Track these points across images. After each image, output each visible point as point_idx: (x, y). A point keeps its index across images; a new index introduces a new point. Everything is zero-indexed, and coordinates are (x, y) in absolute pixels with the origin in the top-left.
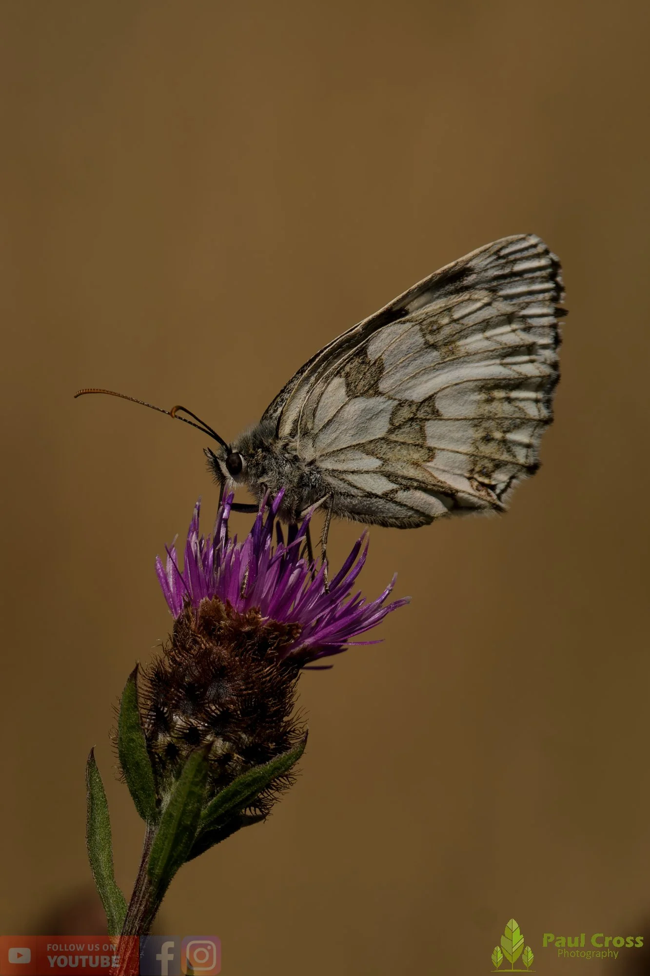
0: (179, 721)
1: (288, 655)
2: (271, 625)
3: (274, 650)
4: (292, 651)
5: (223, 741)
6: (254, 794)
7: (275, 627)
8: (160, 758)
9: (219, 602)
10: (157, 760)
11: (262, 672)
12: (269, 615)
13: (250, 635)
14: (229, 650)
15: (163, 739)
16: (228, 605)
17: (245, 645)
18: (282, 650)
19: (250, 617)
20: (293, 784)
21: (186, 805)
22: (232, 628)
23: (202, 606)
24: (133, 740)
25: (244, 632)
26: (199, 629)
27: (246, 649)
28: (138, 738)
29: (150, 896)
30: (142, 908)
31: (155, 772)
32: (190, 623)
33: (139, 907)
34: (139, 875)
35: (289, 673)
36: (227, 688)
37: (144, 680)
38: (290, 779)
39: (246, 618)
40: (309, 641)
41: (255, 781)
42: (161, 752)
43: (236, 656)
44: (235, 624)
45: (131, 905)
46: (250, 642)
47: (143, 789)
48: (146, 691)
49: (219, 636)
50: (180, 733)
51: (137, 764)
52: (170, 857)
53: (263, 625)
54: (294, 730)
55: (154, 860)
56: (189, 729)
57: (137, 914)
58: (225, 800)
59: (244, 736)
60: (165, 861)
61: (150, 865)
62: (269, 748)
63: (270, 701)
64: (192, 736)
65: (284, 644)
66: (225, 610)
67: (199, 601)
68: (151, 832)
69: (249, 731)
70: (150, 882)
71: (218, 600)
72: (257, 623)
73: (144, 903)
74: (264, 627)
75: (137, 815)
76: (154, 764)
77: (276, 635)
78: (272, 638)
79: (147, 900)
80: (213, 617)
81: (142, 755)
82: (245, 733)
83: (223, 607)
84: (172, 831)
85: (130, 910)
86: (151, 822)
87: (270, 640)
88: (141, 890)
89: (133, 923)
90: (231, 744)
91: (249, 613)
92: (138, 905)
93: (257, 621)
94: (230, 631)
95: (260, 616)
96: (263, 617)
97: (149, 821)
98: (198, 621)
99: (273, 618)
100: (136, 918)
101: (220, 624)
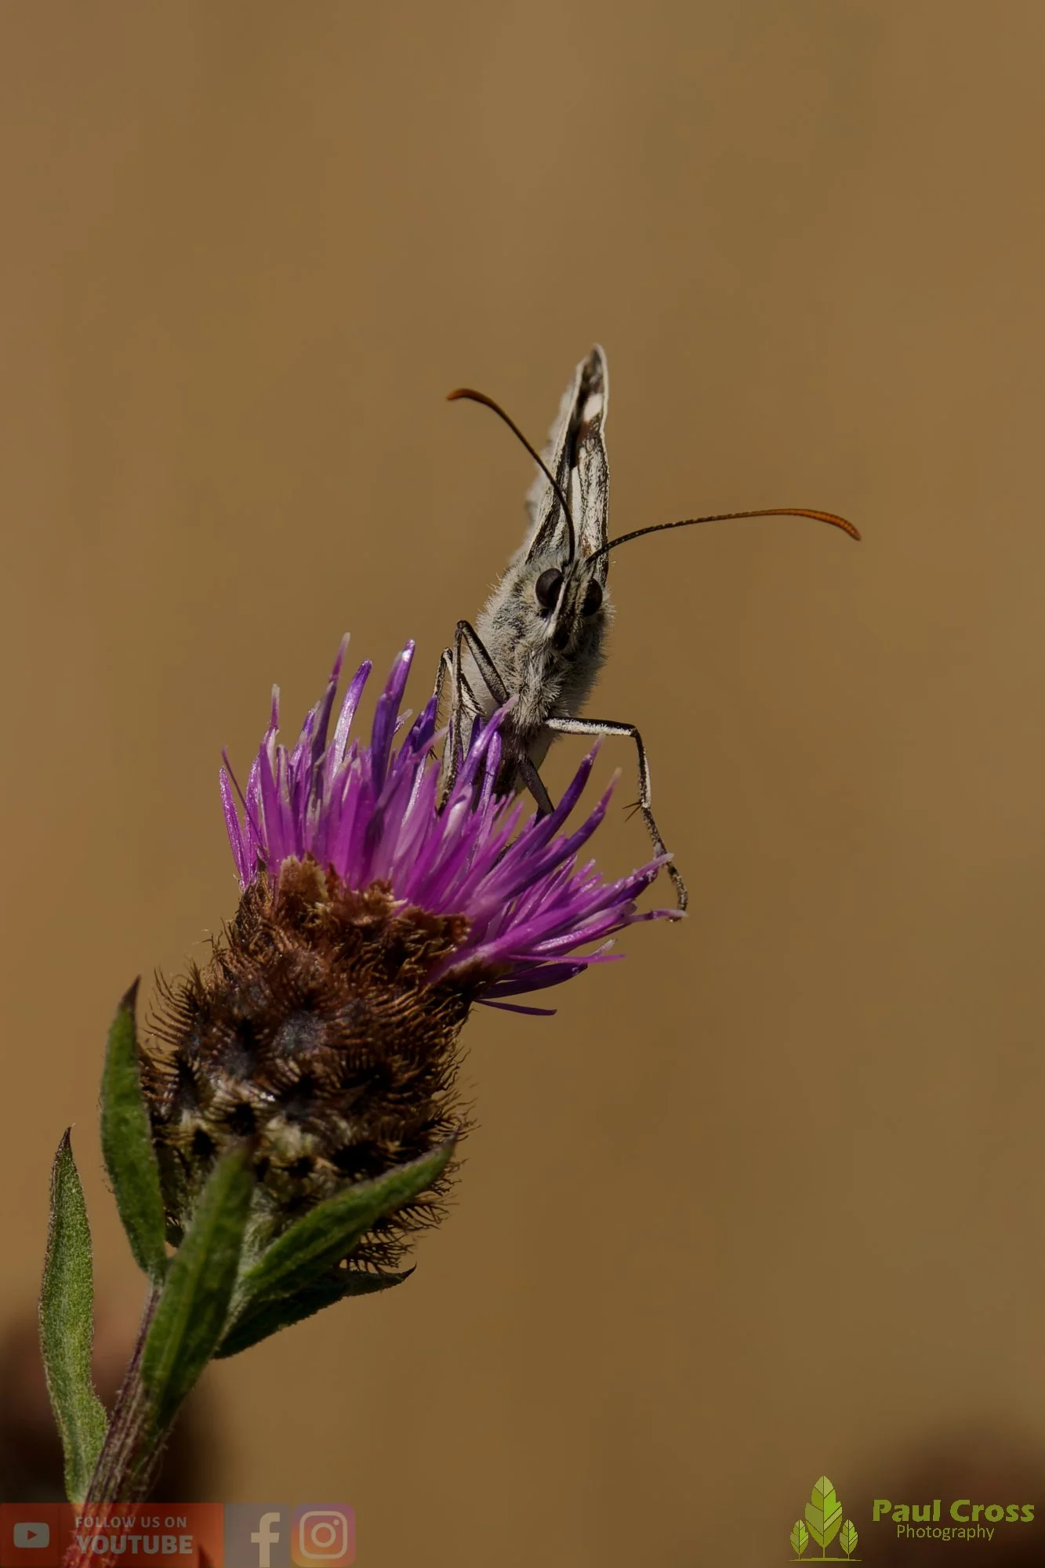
0: (222, 1089)
1: (445, 974)
2: (411, 916)
3: (416, 962)
4: (452, 967)
5: (302, 1132)
6: (351, 1237)
7: (419, 920)
8: (181, 1156)
9: (316, 865)
10: (177, 1160)
11: (390, 1005)
12: (408, 896)
13: (369, 932)
14: (330, 959)
15: (189, 1121)
16: (333, 874)
17: (359, 952)
18: (432, 964)
19: (372, 898)
20: (440, 1220)
21: (210, 1251)
22: (337, 916)
23: (285, 871)
24: (125, 1121)
25: (357, 927)
26: (277, 915)
27: (360, 958)
28: (135, 1118)
29: (144, 1421)
30: (130, 1441)
31: (169, 1183)
32: (263, 901)
33: (125, 1439)
34: (129, 1377)
35: (446, 1008)
36: (316, 1031)
37: (168, 1005)
38: (435, 1211)
39: (363, 899)
40: (485, 951)
41: (353, 1212)
42: (183, 1145)
43: (343, 970)
44: (342, 909)
45: (111, 1435)
46: (369, 945)
47: (143, 1214)
48: (171, 1027)
49: (311, 931)
50: (221, 1113)
51: (132, 1169)
52: (183, 1349)
53: (397, 913)
54: (450, 1118)
55: (154, 1356)
56: (237, 1106)
57: (119, 1453)
58: (297, 1244)
59: (343, 1124)
60: (174, 1356)
61: (146, 1361)
62: (386, 1150)
63: (395, 1061)
64: (242, 1120)
65: (437, 953)
66: (327, 882)
67: (280, 862)
68: (155, 1297)
69: (354, 1113)
70: (147, 1393)
71: (313, 862)
72: (385, 910)
73: (134, 1431)
74: (398, 918)
75: (132, 1263)
76: (166, 1169)
77: (422, 935)
78: (414, 941)
79: (140, 1428)
80: (303, 894)
81: (143, 1148)
82: (346, 1117)
83: (322, 876)
84: (186, 1298)
85: (108, 1444)
86: (156, 1277)
87: (409, 944)
88: (130, 1407)
89: (112, 1469)
90: (317, 1139)
91: (370, 890)
92: (123, 1436)
93: (385, 907)
94: (332, 922)
95: (391, 897)
96: (397, 899)
97: (153, 1276)
98: (277, 898)
99: (415, 903)
100: (118, 1460)
101: (314, 907)
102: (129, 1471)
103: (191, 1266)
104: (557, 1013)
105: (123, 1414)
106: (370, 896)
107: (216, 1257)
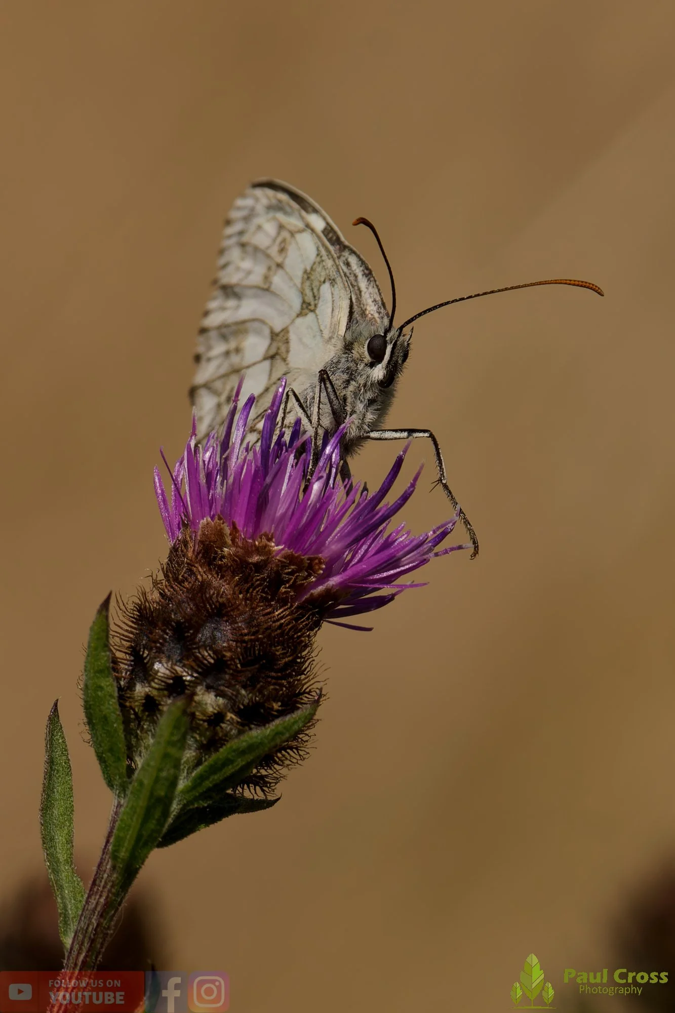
0: (161, 668)
1: (307, 596)
2: (286, 557)
3: (288, 588)
4: (312, 591)
5: (216, 696)
6: (248, 766)
7: (291, 559)
8: (136, 714)
9: (223, 524)
10: (132, 716)
11: (272, 615)
12: (285, 543)
13: (259, 567)
14: (233, 585)
15: (140, 690)
16: (234, 528)
17: (252, 580)
18: (299, 589)
19: (261, 545)
20: (304, 759)
21: (160, 770)
22: (237, 556)
23: (202, 528)
24: (101, 688)
25: (251, 563)
26: (197, 557)
27: (253, 584)
28: (107, 686)
29: (112, 886)
30: (102, 900)
31: (128, 732)
32: (187, 548)
33: (99, 899)
34: (102, 859)
35: (308, 619)
36: (225, 631)
37: (124, 616)
38: (300, 752)
39: (255, 545)
40: (334, 581)
41: (251, 748)
42: (137, 706)
43: (241, 592)
44: (241, 551)
45: (89, 896)
46: (259, 576)
47: (111, 750)
48: (127, 631)
49: (220, 567)
50: (163, 684)
51: (105, 719)
52: (139, 837)
53: (277, 554)
54: (310, 691)
55: (119, 842)
56: (172, 678)
57: (95, 908)
58: (213, 770)
59: (243, 692)
60: (133, 842)
61: (114, 846)
62: (272, 709)
63: (278, 651)
64: (176, 686)
65: (302, 582)
66: (230, 535)
67: (199, 521)
68: (119, 805)
69: (250, 685)
70: (114, 867)
71: (222, 522)
72: (270, 552)
73: (105, 895)
74: (278, 558)
75: (103, 783)
76: (126, 722)
77: (293, 570)
78: (288, 574)
79: (109, 891)
80: (214, 542)
81: (111, 706)
82: (244, 687)
83: (227, 530)
84: (142, 803)
85: (87, 902)
86: (119, 793)
87: (284, 575)
88: (102, 878)
89: (90, 919)
90: (226, 701)
91: (259, 540)
92: (97, 897)
93: (270, 551)
94: (234, 560)
95: (273, 544)
96: (277, 546)
97: (118, 792)
98: (197, 546)
99: (289, 548)
100: (95, 913)
101: (222, 551)
102: (102, 920)
103: (146, 782)
104: (373, 630)
105: (98, 882)
106: (259, 543)
107: (164, 774)
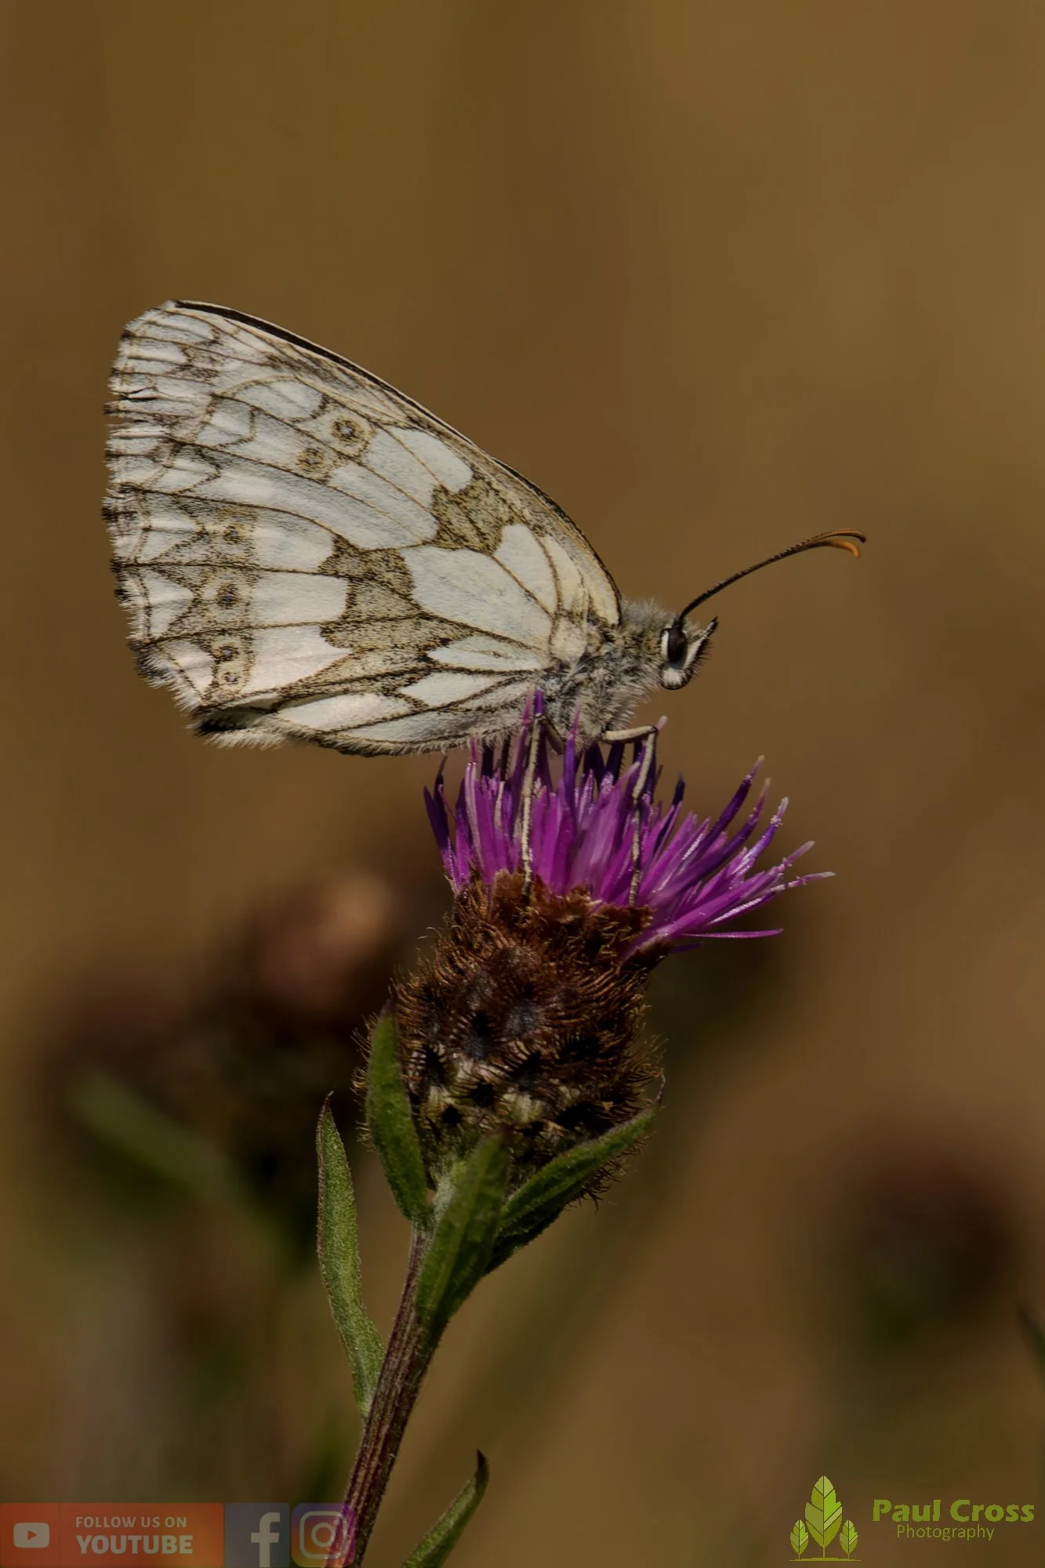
0: (464, 1069)
1: (632, 953)
2: (606, 913)
3: (609, 948)
4: (637, 948)
5: (531, 1099)
7: (611, 914)
8: (432, 1124)
10: (428, 1127)
11: (591, 984)
12: (603, 897)
13: (573, 928)
14: (541, 951)
15: (439, 1097)
16: (539, 883)
17: (566, 944)
18: (620, 947)
19: (573, 900)
21: (474, 1212)
22: (544, 917)
23: (498, 881)
24: (390, 1105)
25: (565, 925)
26: (492, 916)
27: (566, 949)
28: (398, 1102)
29: (418, 1342)
30: (406, 1358)
31: (425, 1145)
32: (479, 905)
33: (402, 1357)
34: (402, 1307)
35: (634, 980)
36: (537, 1014)
39: (567, 902)
40: (665, 932)
41: (580, 1167)
42: (434, 1118)
43: (552, 960)
44: (549, 911)
45: (389, 1354)
46: (573, 939)
47: (406, 1175)
49: (524, 931)
50: (466, 1091)
51: (397, 1141)
52: (450, 1286)
53: (594, 910)
55: (423, 1289)
56: (476, 1084)
57: (398, 1368)
58: (534, 1191)
59: (563, 1089)
60: (441, 1292)
61: (419, 1296)
62: (604, 1113)
63: (604, 1035)
64: (484, 1095)
65: (626, 938)
66: (534, 889)
67: (494, 874)
68: (420, 1241)
69: (572, 1080)
70: (419, 1320)
72: (584, 909)
73: (409, 1351)
74: (595, 914)
76: (421, 1135)
77: (614, 926)
78: (607, 931)
79: (414, 1347)
80: (515, 900)
81: (404, 1126)
82: (565, 1082)
84: (453, 1248)
85: (387, 1361)
86: (419, 1225)
87: (604, 934)
88: (404, 1331)
89: (392, 1381)
90: (544, 1104)
91: (571, 894)
92: (400, 1355)
93: (584, 906)
94: (541, 922)
95: (588, 898)
96: (593, 900)
97: (417, 1223)
98: (492, 902)
99: (609, 901)
100: (398, 1374)
101: (525, 911)
102: (407, 1384)
103: (457, 1225)
105: (399, 1336)
106: (571, 900)
107: (480, 1217)
